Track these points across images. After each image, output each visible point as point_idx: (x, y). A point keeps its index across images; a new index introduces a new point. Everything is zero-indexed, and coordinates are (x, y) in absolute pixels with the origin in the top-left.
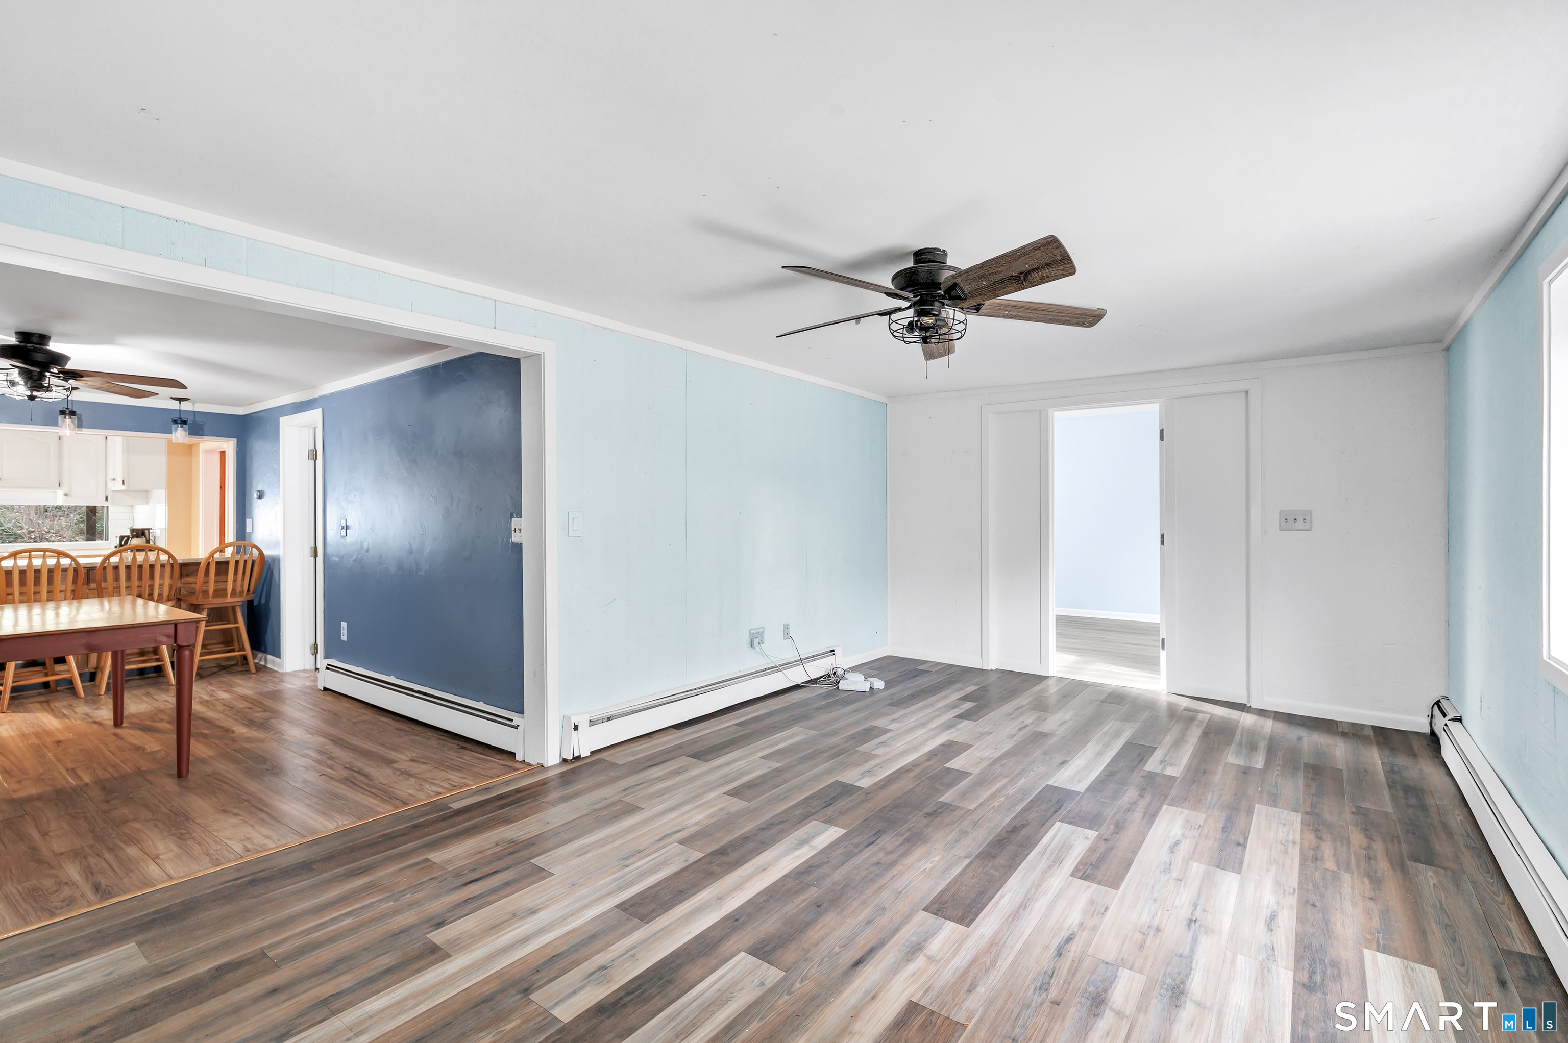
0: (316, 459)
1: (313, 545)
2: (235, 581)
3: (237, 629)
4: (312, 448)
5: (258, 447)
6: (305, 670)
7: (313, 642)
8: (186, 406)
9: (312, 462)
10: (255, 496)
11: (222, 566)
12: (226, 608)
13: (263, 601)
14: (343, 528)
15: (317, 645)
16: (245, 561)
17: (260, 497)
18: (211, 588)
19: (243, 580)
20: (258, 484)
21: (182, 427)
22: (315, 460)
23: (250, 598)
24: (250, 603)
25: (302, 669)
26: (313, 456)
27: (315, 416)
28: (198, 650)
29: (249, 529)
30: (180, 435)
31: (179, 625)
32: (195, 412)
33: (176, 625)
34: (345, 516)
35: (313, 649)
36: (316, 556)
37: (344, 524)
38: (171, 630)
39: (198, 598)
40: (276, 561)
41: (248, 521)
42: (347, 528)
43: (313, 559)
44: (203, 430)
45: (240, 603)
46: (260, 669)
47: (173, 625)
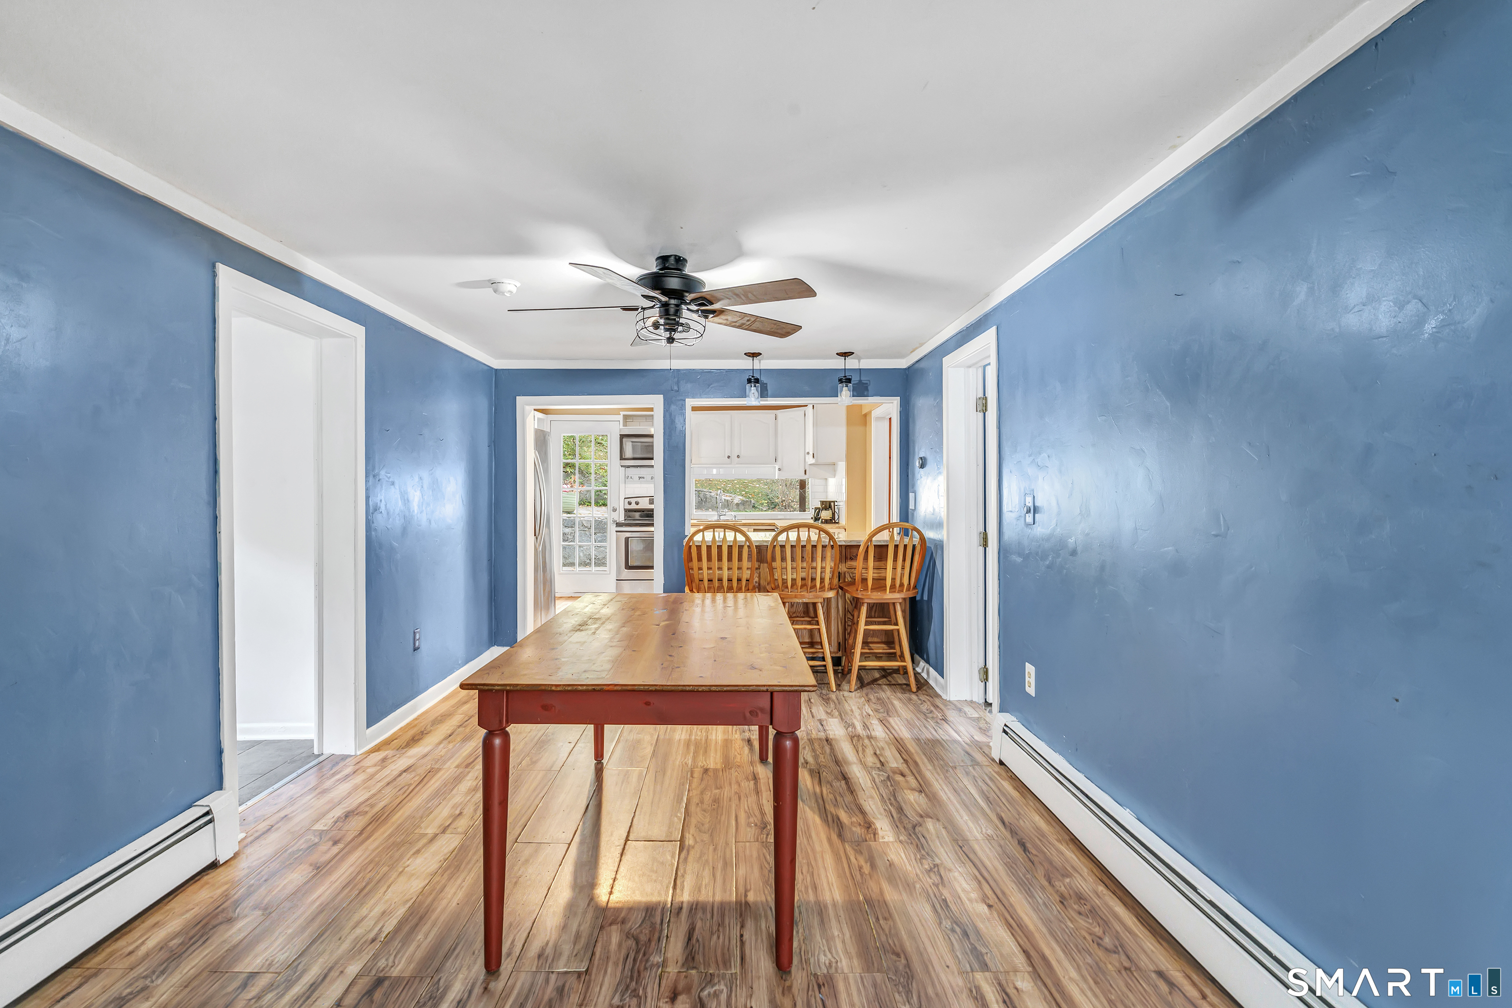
0: (986, 410)
1: (982, 530)
2: (894, 569)
3: (898, 630)
4: (981, 395)
5: (922, 403)
6: (972, 702)
7: (982, 665)
8: (852, 363)
9: (981, 415)
10: (917, 464)
11: (881, 551)
12: (888, 604)
13: (925, 598)
14: (1028, 511)
15: (987, 670)
16: (905, 546)
17: (922, 466)
18: (871, 575)
19: (903, 568)
20: (921, 450)
21: (847, 386)
22: (984, 410)
23: (911, 594)
24: (913, 600)
25: (969, 699)
26: (982, 406)
27: (988, 339)
28: (858, 650)
29: (911, 506)
30: (845, 396)
31: (775, 694)
32: (860, 369)
33: (772, 693)
34: (1033, 490)
35: (982, 673)
36: (985, 544)
37: (1030, 504)
38: (765, 702)
39: (857, 590)
40: (939, 545)
41: (911, 495)
42: (1036, 510)
43: (981, 549)
44: (867, 390)
45: (901, 601)
46: (922, 685)
47: (769, 694)
